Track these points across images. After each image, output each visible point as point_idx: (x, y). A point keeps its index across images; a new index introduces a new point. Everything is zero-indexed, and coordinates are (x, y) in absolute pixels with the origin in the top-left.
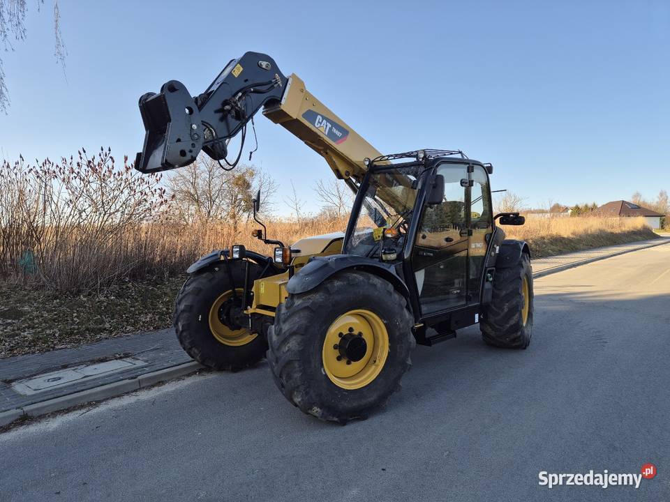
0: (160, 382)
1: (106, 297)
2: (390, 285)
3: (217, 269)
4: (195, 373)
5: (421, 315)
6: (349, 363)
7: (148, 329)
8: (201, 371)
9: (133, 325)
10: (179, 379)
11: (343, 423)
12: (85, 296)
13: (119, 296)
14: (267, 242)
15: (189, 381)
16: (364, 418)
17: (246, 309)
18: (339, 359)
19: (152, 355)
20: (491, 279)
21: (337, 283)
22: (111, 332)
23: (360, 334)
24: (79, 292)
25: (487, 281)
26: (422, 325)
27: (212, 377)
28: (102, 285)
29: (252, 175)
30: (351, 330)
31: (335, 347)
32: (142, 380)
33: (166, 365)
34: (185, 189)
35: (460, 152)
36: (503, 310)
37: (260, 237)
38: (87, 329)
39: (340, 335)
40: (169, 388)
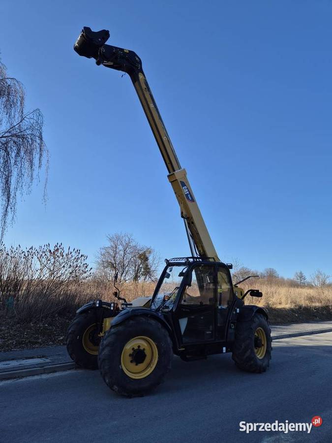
0: (54, 371)
1: (44, 324)
2: (160, 324)
3: (89, 312)
4: (73, 368)
5: (182, 343)
6: (137, 365)
7: (60, 344)
8: (76, 368)
9: (53, 342)
10: (64, 371)
11: (130, 397)
12: (33, 324)
13: (50, 324)
14: (119, 298)
15: (68, 372)
16: (142, 396)
17: (100, 334)
18: (131, 362)
19: (56, 357)
20: (233, 327)
21: (131, 322)
22: (41, 344)
23: (144, 349)
24: (31, 321)
25: (231, 328)
26: (184, 349)
27: (80, 371)
28: (42, 317)
29: (150, 252)
30: (139, 347)
31: (130, 355)
32: (46, 368)
33: (60, 362)
34: (109, 261)
35: (213, 258)
36: (241, 347)
37: (116, 296)
38: (29, 342)
39: (133, 349)
40: (57, 374)
